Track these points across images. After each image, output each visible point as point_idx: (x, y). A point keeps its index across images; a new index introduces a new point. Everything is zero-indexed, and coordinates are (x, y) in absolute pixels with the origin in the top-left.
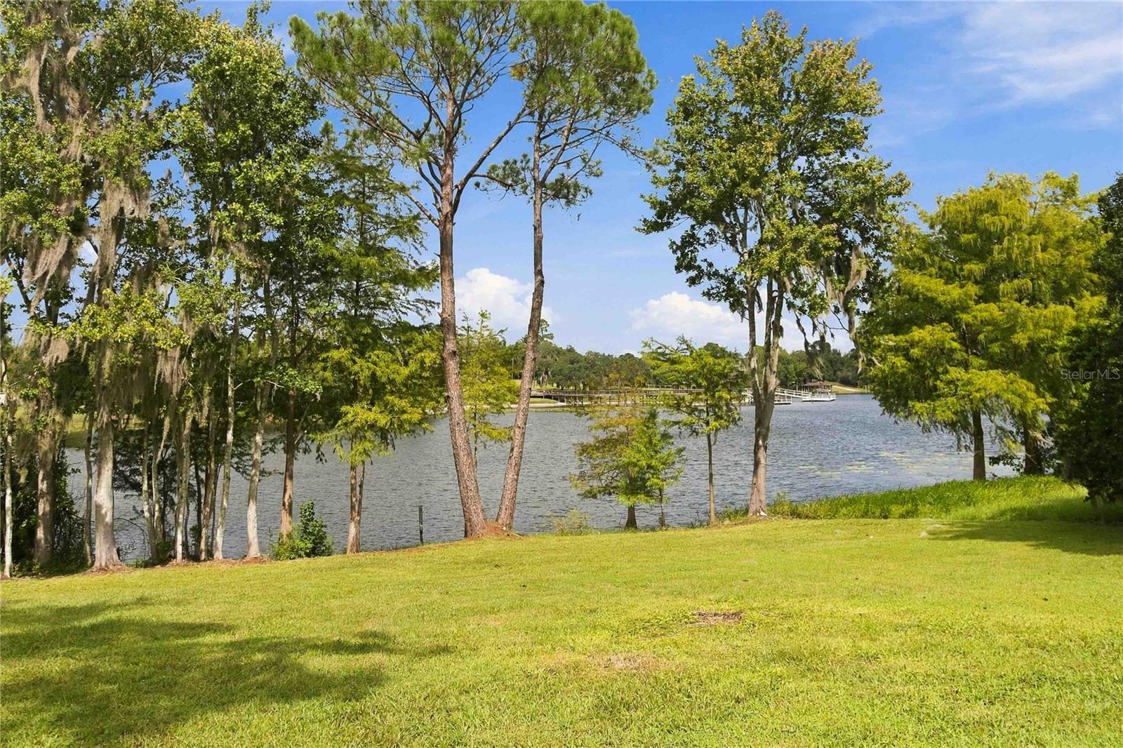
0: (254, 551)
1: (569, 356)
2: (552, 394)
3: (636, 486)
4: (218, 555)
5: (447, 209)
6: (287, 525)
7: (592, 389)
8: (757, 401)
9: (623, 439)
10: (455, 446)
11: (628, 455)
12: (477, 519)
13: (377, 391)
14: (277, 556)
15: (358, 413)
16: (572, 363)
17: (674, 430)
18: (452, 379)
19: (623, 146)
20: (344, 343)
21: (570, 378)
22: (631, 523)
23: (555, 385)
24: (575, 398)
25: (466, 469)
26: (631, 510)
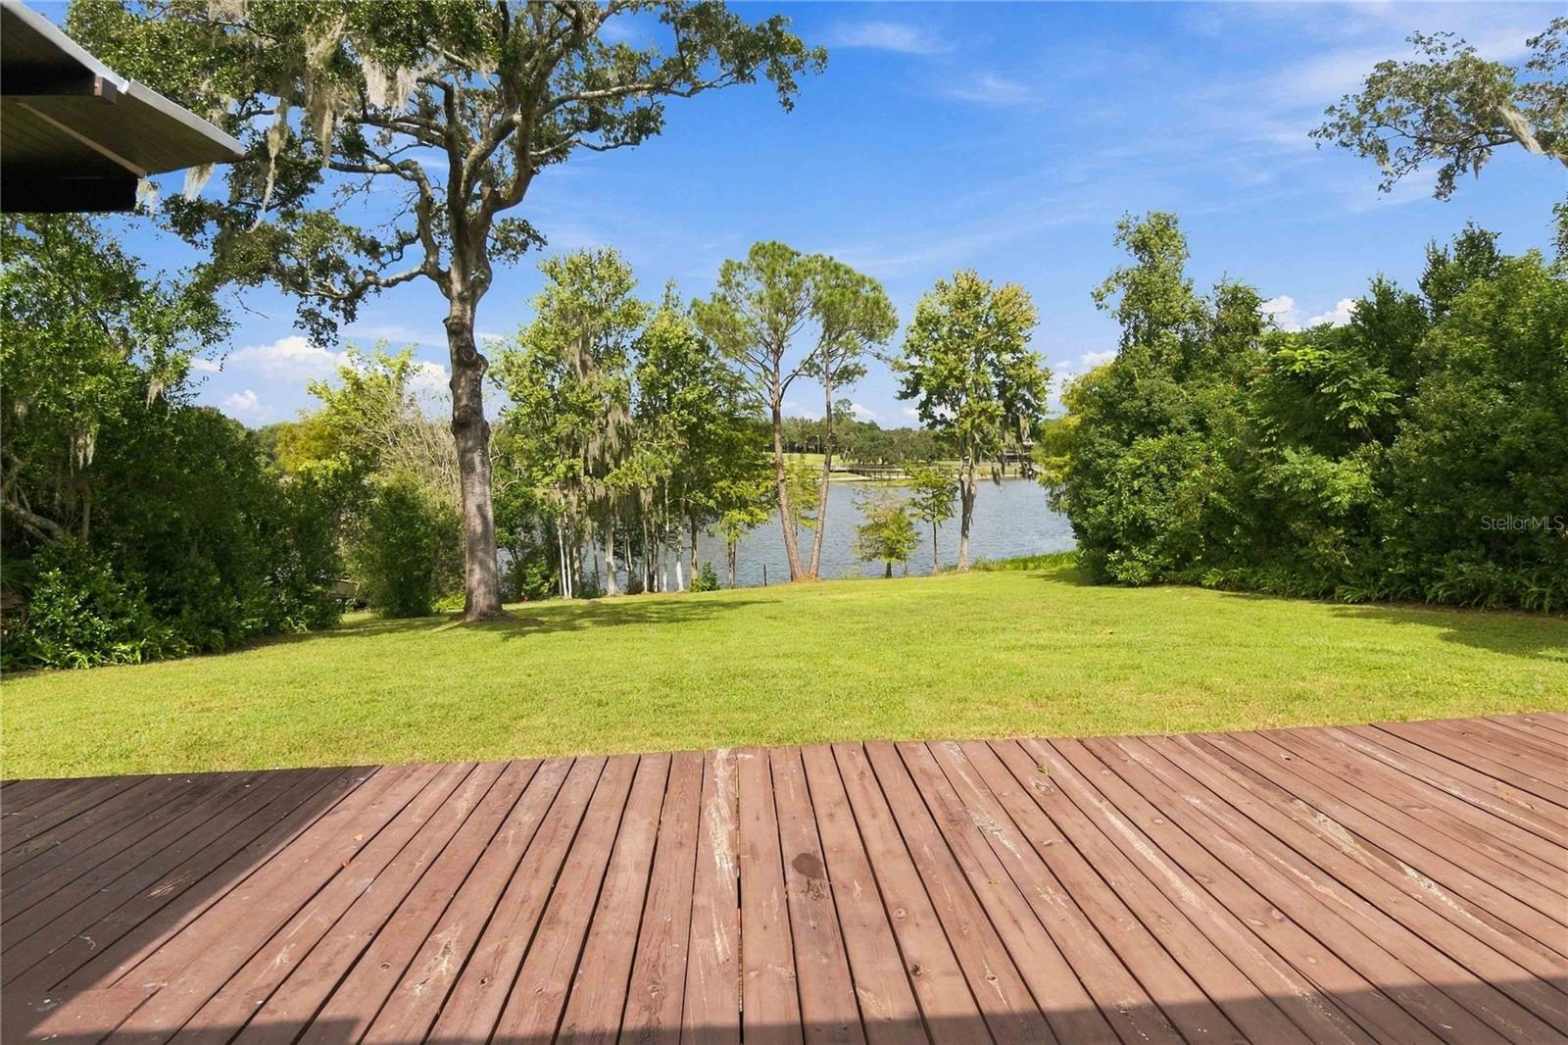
0: (681, 588)
1: (869, 433)
2: (856, 468)
3: (891, 553)
4: (665, 589)
5: (776, 398)
6: (694, 575)
7: (890, 463)
8: (964, 498)
9: (885, 525)
10: (785, 531)
11: (886, 533)
12: (798, 571)
13: (743, 504)
14: (692, 591)
15: (735, 515)
16: (873, 440)
17: (913, 520)
18: (783, 495)
19: (878, 356)
20: (725, 477)
21: (870, 455)
22: (889, 574)
23: (857, 461)
24: (875, 472)
25: (792, 545)
26: (889, 566)
